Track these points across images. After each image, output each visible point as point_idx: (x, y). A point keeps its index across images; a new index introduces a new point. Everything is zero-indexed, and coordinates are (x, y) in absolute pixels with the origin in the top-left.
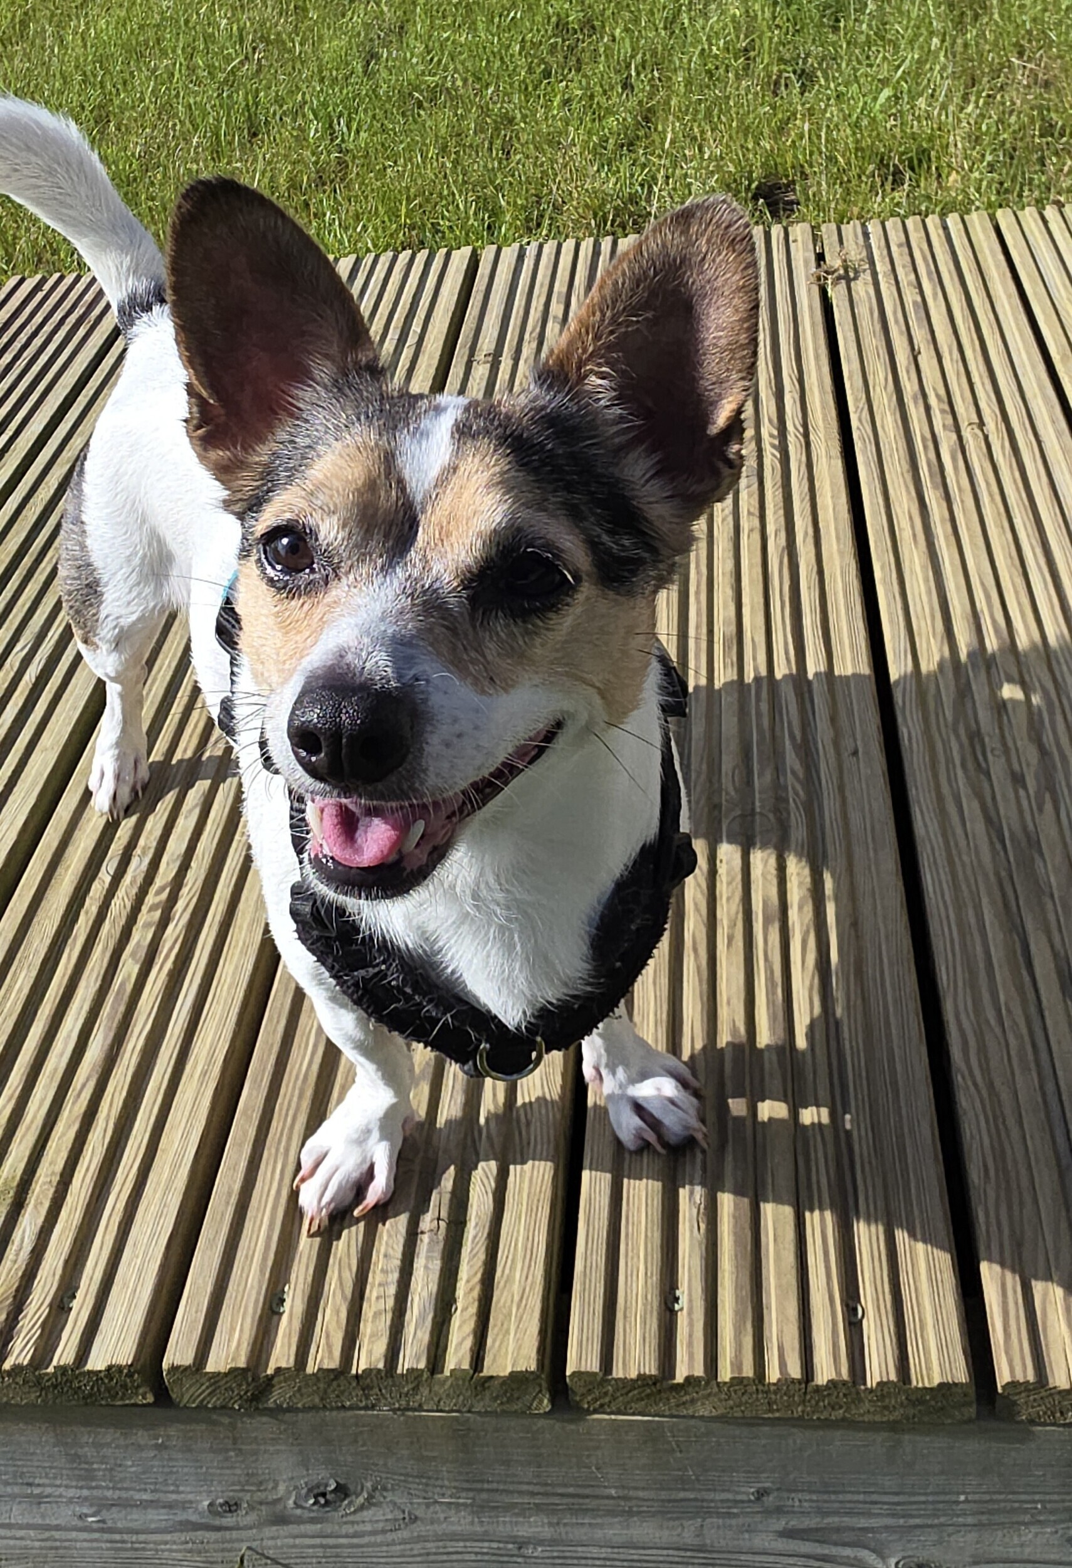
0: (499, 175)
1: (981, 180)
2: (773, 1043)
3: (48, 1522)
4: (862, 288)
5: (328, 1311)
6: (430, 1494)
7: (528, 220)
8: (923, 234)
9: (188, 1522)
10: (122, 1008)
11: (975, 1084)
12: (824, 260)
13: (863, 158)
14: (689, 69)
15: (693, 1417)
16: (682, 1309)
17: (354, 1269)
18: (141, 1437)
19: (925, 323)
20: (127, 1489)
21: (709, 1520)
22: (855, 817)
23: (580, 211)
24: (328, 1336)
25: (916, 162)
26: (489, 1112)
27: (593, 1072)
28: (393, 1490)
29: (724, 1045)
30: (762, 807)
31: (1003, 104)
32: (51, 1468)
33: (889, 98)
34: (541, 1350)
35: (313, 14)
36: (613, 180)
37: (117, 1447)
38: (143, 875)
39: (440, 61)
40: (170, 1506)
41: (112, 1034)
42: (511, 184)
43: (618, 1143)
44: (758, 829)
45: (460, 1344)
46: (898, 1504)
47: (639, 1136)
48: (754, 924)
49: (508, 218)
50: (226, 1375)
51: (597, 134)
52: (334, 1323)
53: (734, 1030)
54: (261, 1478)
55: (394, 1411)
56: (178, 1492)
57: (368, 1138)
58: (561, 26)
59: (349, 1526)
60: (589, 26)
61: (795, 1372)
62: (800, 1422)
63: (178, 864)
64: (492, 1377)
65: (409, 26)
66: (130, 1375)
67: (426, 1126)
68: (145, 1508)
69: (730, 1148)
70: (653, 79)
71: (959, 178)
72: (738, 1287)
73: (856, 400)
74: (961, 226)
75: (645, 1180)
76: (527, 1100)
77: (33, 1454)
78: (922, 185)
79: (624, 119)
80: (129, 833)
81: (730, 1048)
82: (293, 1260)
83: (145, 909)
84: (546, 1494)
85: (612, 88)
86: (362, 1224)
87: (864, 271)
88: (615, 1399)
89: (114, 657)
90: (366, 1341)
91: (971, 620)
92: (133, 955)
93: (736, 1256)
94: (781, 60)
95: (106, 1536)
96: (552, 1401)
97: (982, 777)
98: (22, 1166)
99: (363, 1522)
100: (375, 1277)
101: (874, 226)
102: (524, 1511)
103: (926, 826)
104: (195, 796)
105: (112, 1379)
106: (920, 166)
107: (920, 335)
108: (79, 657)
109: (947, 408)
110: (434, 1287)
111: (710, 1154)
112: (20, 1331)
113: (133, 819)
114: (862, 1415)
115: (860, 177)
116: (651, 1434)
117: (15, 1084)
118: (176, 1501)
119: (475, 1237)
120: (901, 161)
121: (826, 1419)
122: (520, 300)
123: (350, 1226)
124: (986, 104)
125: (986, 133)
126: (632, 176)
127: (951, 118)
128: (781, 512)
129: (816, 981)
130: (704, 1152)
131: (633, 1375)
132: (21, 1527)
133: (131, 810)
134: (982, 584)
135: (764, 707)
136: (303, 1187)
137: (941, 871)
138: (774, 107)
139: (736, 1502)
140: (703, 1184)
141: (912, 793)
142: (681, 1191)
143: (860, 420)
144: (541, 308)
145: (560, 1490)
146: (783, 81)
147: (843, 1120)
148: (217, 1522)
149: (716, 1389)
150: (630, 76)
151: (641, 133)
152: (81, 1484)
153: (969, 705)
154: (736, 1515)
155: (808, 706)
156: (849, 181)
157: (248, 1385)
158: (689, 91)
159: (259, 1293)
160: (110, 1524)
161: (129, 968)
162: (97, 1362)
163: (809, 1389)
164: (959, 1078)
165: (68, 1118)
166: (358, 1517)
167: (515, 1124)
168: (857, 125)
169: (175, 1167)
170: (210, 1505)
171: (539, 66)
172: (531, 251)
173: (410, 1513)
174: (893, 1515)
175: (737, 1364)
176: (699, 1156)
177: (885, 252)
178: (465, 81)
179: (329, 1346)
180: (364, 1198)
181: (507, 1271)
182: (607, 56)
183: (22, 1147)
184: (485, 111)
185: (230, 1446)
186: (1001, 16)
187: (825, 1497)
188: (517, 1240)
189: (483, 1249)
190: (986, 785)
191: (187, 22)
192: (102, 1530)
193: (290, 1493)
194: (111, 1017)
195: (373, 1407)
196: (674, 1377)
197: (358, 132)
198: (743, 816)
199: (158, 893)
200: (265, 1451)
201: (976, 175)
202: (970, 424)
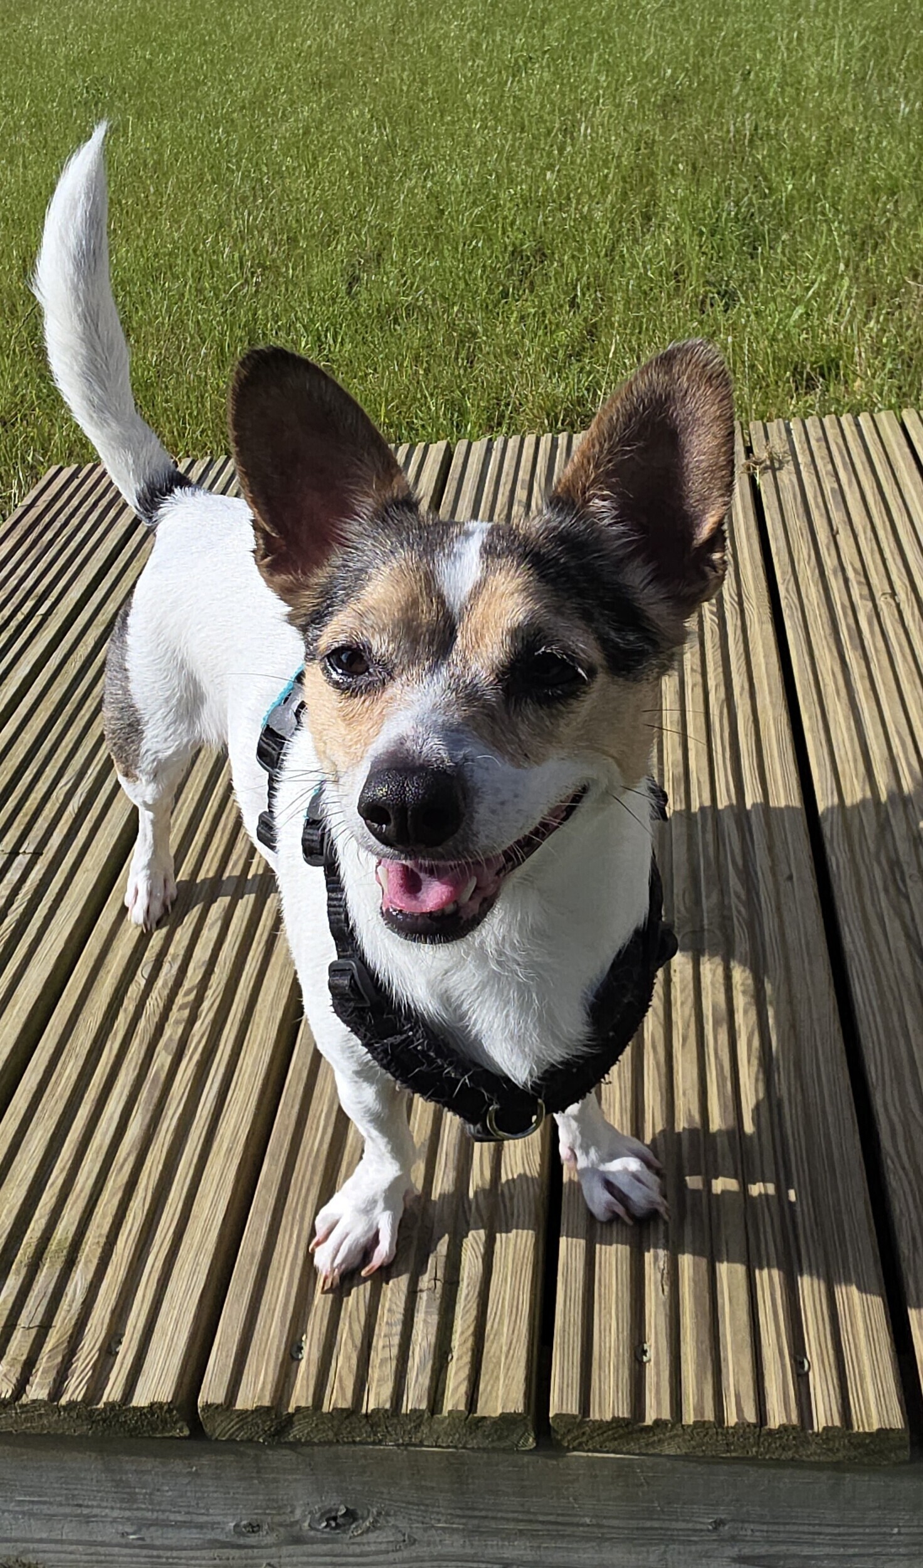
0: (464, 380)
1: (883, 385)
2: (724, 1127)
3: (94, 1538)
4: (786, 477)
5: (341, 1358)
6: (427, 1520)
7: (490, 419)
8: (838, 430)
9: (217, 1541)
10: (157, 1094)
11: (904, 1168)
12: (752, 452)
13: (780, 366)
14: (628, 290)
15: (660, 1455)
16: (649, 1361)
17: (363, 1323)
18: (178, 1465)
19: (842, 506)
20: (164, 1511)
21: (671, 1547)
22: (791, 935)
23: (535, 411)
24: (341, 1381)
25: (826, 369)
26: (477, 1186)
27: (569, 1152)
28: (395, 1515)
29: (681, 1130)
30: (710, 924)
31: (901, 320)
32: (99, 1491)
33: (801, 316)
34: (527, 1395)
35: (303, 244)
36: (563, 386)
37: (157, 1474)
38: (173, 979)
39: (412, 284)
40: (201, 1526)
41: (149, 1116)
42: (475, 389)
43: (591, 1216)
44: (706, 944)
45: (456, 1388)
46: (839, 1535)
47: (609, 1207)
48: (706, 1026)
49: (473, 418)
50: (253, 1412)
51: (549, 346)
52: (346, 1369)
53: (690, 1117)
54: (280, 1503)
55: (398, 1445)
56: (208, 1515)
57: (374, 1208)
58: (517, 253)
59: (355, 1546)
60: (541, 254)
61: (751, 1417)
62: (753, 1461)
63: (203, 969)
64: (484, 1418)
65: (385, 256)
66: (170, 1411)
67: (423, 1200)
68: (180, 1527)
69: (689, 1219)
70: (596, 299)
71: (863, 384)
72: (698, 1342)
73: (783, 573)
74: (871, 424)
75: (614, 1246)
76: (510, 1177)
77: (85, 1479)
78: (831, 389)
79: (572, 333)
80: (161, 943)
81: (687, 1133)
82: (309, 1313)
83: (175, 1008)
84: (530, 1521)
85: (561, 306)
86: (369, 1284)
87: (788, 462)
88: (592, 1438)
89: (152, 787)
90: (374, 1385)
91: (889, 761)
92: (166, 1047)
93: (697, 1316)
94: (707, 283)
95: (145, 1552)
96: (536, 1439)
97: (902, 900)
98: (73, 1228)
99: (369, 1543)
100: (381, 1329)
101: (795, 423)
102: (508, 1536)
103: (853, 942)
104: (217, 909)
105: (153, 1415)
106: (829, 373)
107: (837, 517)
108: (117, 786)
109: (863, 580)
110: (432, 1339)
111: (671, 1225)
112: (74, 1372)
113: (164, 930)
114: (808, 1456)
115: (777, 382)
116: (623, 1471)
117: (66, 1158)
118: (207, 1522)
119: (468, 1295)
120: (811, 368)
121: (777, 1459)
122: (490, 487)
123: (358, 1285)
124: (885, 319)
125: (886, 345)
126: (579, 381)
127: (856, 332)
128: (720, 670)
129: (761, 1076)
130: (665, 1223)
131: (608, 1417)
132: (71, 1543)
133: (162, 923)
134: (898, 733)
135: (710, 837)
136: (318, 1250)
137: (868, 981)
138: (701, 322)
139: (696, 1530)
140: (666, 1248)
141: (841, 913)
142: (646, 1254)
143: (787, 590)
144: (507, 493)
145: (541, 1518)
146: (708, 301)
147: (787, 1195)
148: (242, 1541)
149: (680, 1431)
150: (576, 295)
151: (587, 345)
152: (124, 1505)
153: (888, 837)
154: (696, 1543)
155: (747, 835)
156: (768, 386)
157: (272, 1420)
158: (627, 308)
159: (280, 1342)
160: (148, 1541)
161: (162, 1059)
162: (141, 1399)
163: (763, 1432)
164: (889, 1162)
165: (113, 1187)
166: (365, 1539)
167: (500, 1198)
168: (773, 339)
169: (206, 1231)
170: (236, 1526)
171: (498, 287)
172: (498, 444)
173: (409, 1537)
174: (835, 1545)
175: (699, 1409)
176: (662, 1228)
177: (806, 446)
178: (434, 300)
179: (342, 1388)
180: (370, 1261)
181: (496, 1326)
182: (556, 280)
183: (73, 1213)
184: (452, 326)
185: (254, 1475)
186: (898, 244)
187: (776, 1528)
188: (504, 1299)
189: (475, 1306)
190: (905, 907)
191: (195, 251)
192: (141, 1547)
193: (305, 1516)
194: (148, 1102)
195: (380, 1442)
196: (644, 1420)
197: (342, 344)
198: (694, 932)
199: (187, 994)
200: (285, 1480)
201: (878, 381)
202: (884, 594)
